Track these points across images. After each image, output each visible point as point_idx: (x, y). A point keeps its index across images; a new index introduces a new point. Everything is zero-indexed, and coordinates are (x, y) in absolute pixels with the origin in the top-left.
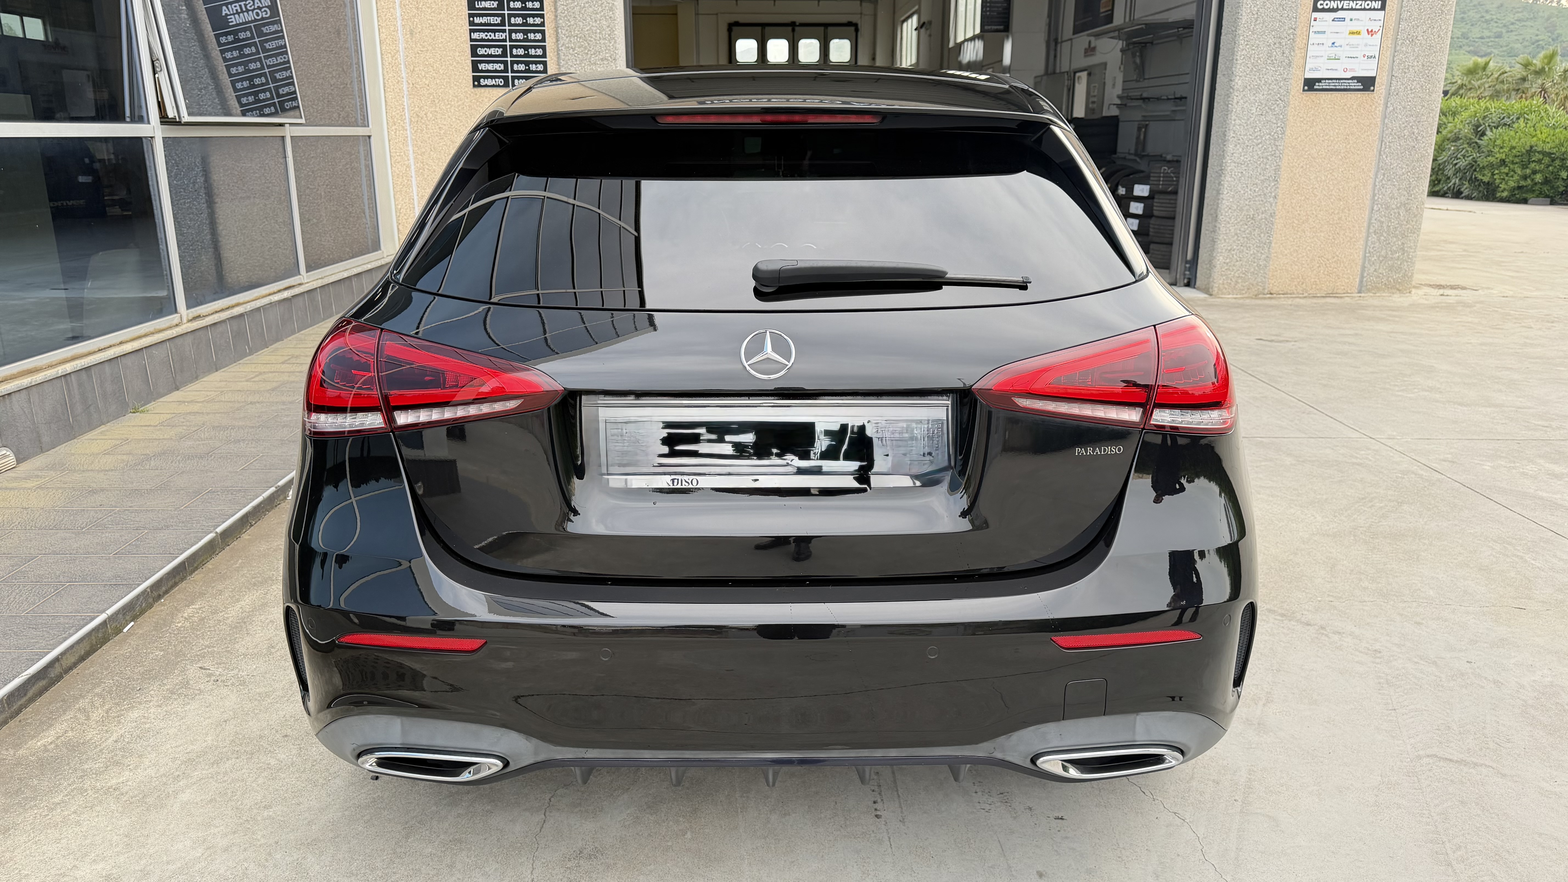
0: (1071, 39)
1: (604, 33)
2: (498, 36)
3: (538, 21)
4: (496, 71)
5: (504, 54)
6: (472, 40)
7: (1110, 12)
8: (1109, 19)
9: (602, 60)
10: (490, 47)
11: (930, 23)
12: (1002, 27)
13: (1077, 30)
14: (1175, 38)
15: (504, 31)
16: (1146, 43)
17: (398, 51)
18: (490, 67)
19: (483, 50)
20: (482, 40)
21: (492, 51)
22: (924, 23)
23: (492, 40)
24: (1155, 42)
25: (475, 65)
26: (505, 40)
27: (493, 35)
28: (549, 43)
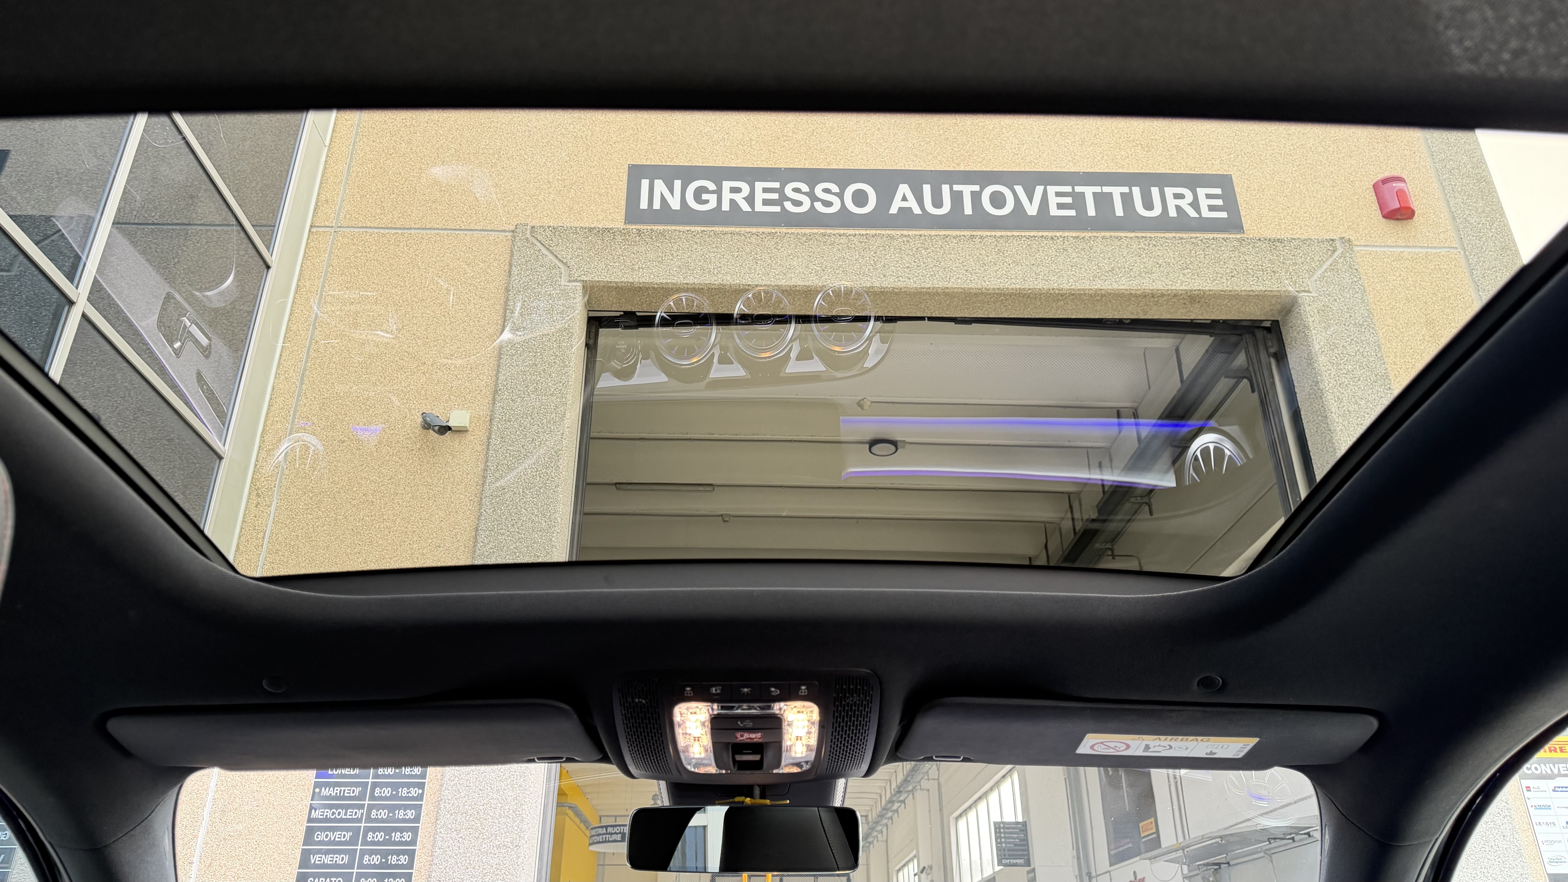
0: (1109, 872)
1: (507, 807)
2: (351, 814)
3: (415, 792)
4: (336, 866)
5: (353, 841)
6: (310, 820)
7: (1154, 836)
8: (1156, 842)
9: (498, 847)
10: (333, 829)
11: (931, 867)
12: (1022, 861)
13: (1117, 858)
14: (1262, 854)
15: (362, 807)
16: (1219, 864)
17: (196, 837)
18: (327, 860)
19: (324, 835)
20: (327, 820)
21: (337, 836)
22: (924, 868)
23: (342, 820)
24: (1231, 863)
25: (305, 856)
26: (359, 820)
27: (343, 812)
28: (424, 826)
